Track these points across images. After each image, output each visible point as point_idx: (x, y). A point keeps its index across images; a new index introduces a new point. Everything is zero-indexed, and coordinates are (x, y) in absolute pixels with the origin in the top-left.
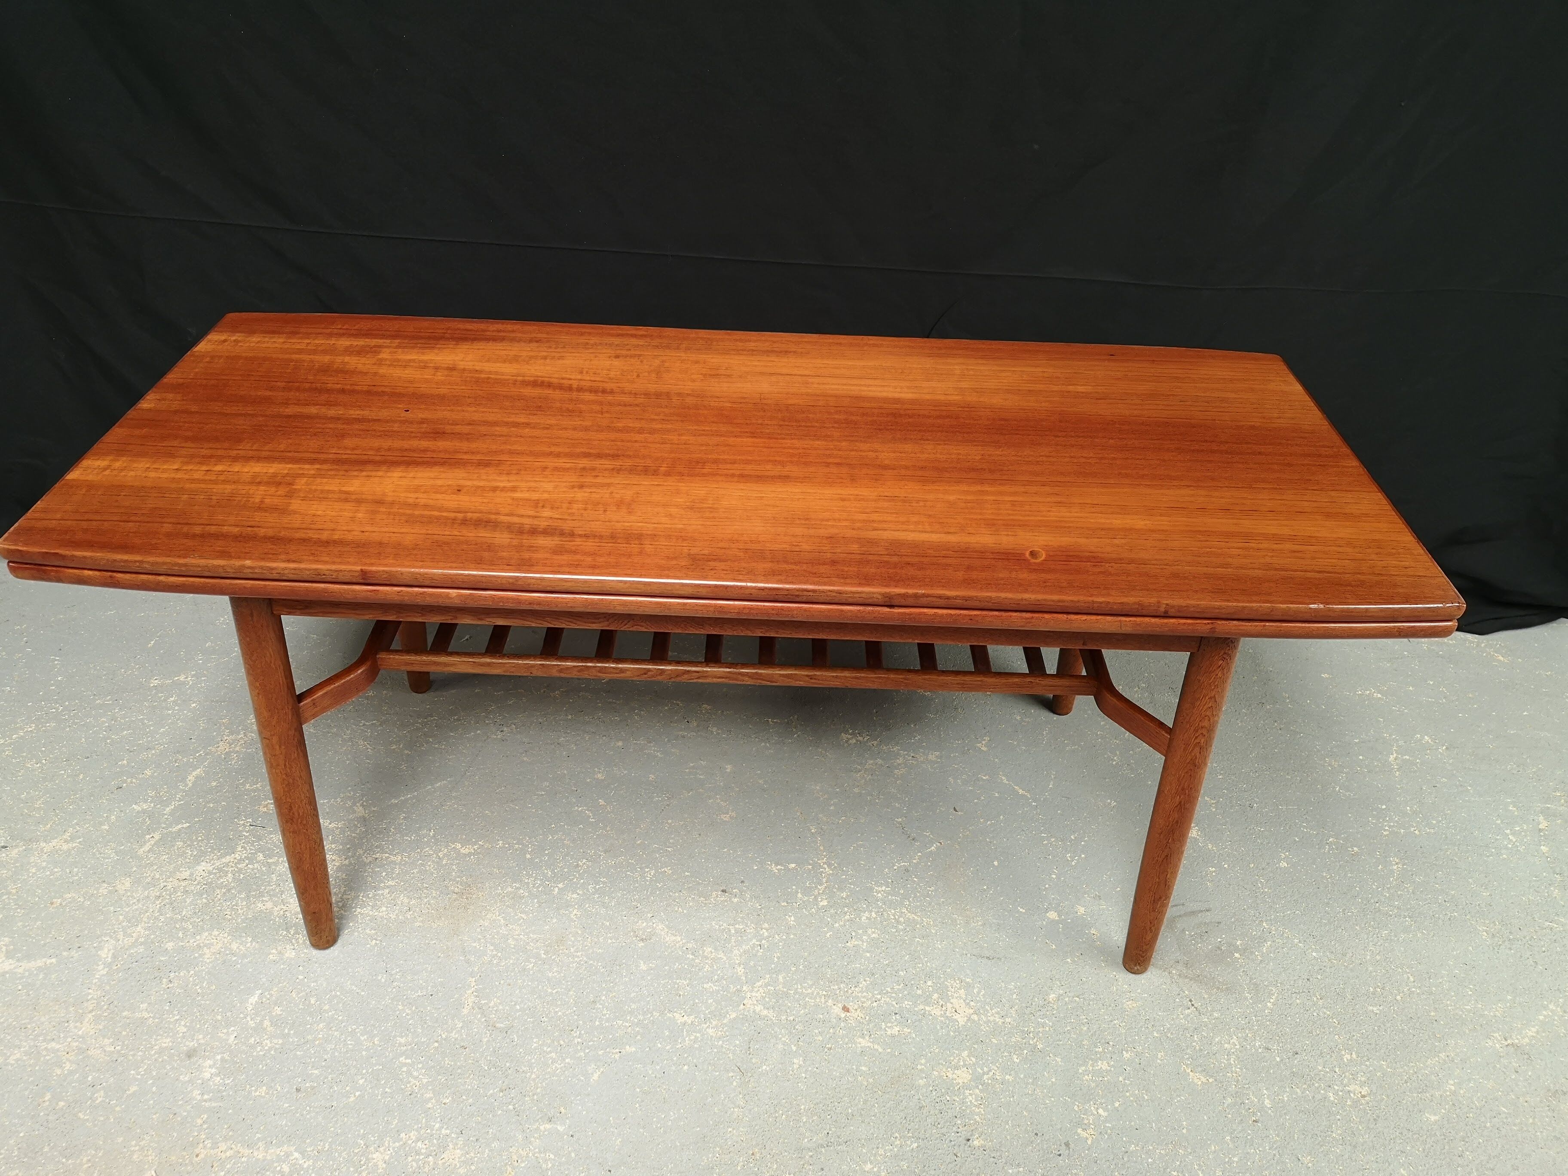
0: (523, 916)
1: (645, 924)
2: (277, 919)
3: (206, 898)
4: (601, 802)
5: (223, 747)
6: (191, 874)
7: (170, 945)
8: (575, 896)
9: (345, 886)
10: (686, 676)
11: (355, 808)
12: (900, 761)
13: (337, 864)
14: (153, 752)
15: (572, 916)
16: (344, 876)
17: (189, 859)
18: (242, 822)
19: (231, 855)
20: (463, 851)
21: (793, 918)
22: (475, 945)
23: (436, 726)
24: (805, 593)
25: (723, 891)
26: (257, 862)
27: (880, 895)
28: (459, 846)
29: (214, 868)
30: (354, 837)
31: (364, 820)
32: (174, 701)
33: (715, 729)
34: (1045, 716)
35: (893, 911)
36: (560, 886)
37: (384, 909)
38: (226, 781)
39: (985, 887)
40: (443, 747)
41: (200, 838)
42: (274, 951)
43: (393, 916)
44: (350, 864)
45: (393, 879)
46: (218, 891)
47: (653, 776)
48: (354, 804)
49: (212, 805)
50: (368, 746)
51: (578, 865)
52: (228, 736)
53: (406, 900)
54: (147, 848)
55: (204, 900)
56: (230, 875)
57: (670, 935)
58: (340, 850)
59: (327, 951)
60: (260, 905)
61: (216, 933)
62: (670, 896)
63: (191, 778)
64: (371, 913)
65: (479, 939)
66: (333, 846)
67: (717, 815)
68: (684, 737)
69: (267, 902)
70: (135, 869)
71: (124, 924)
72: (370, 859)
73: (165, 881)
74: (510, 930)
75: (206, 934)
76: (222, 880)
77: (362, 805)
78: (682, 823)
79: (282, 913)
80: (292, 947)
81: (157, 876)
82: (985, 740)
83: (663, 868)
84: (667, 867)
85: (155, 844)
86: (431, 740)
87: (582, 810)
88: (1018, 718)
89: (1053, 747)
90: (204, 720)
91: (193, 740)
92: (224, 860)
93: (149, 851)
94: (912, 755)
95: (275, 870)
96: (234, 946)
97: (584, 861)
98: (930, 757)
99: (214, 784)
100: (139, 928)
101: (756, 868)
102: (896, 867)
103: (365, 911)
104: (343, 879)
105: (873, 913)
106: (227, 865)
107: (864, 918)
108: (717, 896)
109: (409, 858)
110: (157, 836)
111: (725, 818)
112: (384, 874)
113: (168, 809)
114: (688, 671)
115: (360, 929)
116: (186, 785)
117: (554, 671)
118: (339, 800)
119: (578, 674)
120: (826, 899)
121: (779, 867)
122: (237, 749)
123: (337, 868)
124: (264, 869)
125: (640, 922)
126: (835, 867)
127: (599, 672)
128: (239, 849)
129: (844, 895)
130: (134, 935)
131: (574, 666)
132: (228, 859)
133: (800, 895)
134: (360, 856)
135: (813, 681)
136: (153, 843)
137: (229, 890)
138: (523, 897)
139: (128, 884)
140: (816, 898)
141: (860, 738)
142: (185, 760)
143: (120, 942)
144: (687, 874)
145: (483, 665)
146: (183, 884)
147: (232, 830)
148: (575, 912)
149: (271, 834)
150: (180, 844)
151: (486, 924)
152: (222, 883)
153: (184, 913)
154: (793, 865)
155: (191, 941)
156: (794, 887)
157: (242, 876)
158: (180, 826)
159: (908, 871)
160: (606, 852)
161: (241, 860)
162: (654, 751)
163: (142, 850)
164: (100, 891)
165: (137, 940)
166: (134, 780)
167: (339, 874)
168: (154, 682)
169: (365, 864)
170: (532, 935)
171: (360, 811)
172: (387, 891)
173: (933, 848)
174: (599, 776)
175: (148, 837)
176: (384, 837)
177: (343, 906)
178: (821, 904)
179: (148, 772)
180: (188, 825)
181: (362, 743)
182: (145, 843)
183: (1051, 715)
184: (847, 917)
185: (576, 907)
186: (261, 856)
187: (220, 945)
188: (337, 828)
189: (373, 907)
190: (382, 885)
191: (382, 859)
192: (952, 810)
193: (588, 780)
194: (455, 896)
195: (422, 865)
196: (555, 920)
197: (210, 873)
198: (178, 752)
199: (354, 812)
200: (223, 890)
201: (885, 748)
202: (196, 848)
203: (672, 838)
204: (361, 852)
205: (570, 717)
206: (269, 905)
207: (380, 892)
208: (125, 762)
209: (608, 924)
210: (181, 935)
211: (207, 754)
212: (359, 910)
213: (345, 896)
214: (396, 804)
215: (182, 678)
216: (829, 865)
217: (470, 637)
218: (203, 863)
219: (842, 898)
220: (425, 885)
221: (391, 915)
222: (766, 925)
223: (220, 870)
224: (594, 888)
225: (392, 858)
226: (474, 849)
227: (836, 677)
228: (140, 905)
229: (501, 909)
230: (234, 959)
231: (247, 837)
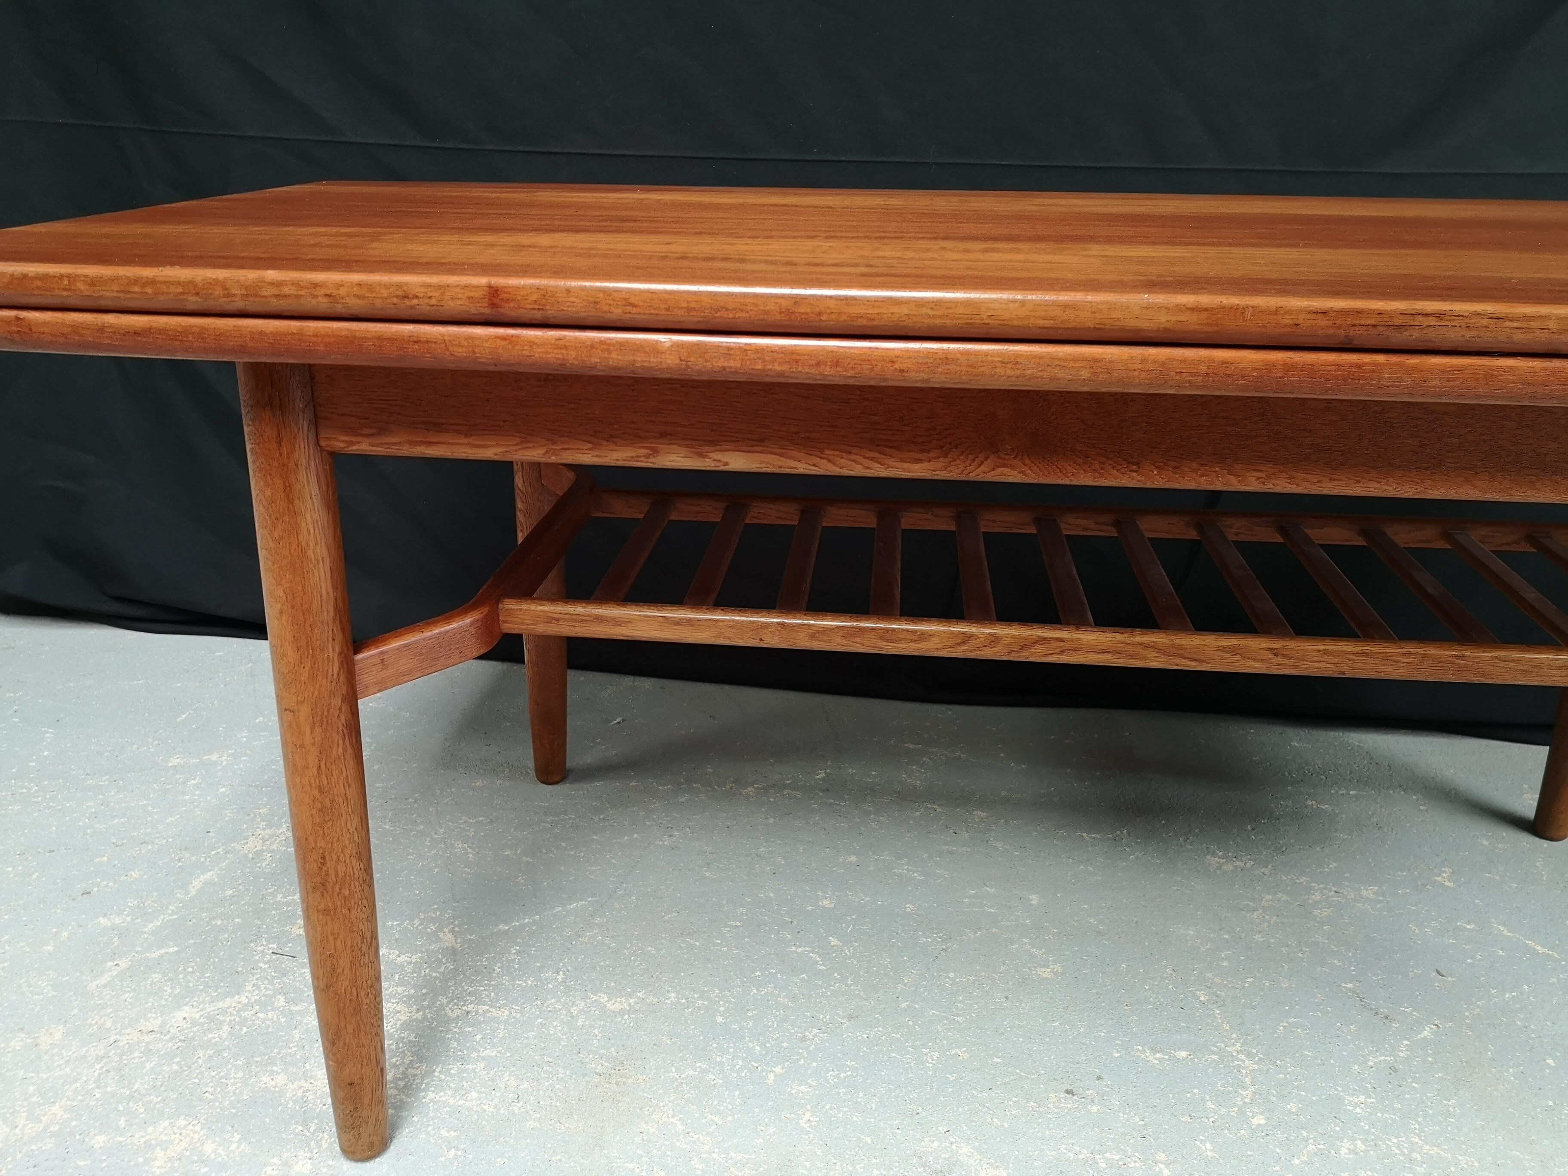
0: (716, 1119)
1: (936, 1144)
2: (291, 1104)
3: (179, 1063)
4: (834, 941)
5: (255, 843)
6: (164, 1023)
7: (99, 1141)
8: (803, 1088)
9: (414, 1054)
10: (1038, 648)
11: (441, 935)
12: (1317, 897)
13: (403, 1018)
14: (150, 847)
15: (802, 1123)
16: (412, 1037)
17: (166, 1000)
18: (261, 948)
19: (233, 997)
20: (610, 1006)
21: (1208, 1146)
22: (630, 1166)
23: (572, 827)
24: (1420, 320)
25: (1068, 1092)
26: (272, 1010)
27: (1358, 1110)
28: (604, 998)
29: (201, 1016)
30: (436, 978)
31: (453, 953)
32: (196, 785)
33: (999, 844)
34: (1528, 841)
35: (1395, 1141)
36: (778, 1070)
37: (474, 1095)
38: (248, 890)
39: (1550, 1103)
40: (582, 854)
41: (190, 970)
42: (275, 1160)
43: (489, 1109)
44: (425, 1018)
45: (494, 1046)
46: (201, 1053)
47: (911, 907)
48: (440, 929)
49: (219, 922)
50: (469, 850)
51: (804, 1039)
52: (264, 829)
53: (513, 1083)
54: (103, 980)
55: (175, 1067)
56: (226, 1028)
57: (985, 1166)
58: (410, 997)
59: (369, 1165)
60: (265, 1079)
61: (182, 1122)
62: (973, 1096)
63: (197, 884)
64: (451, 1101)
65: (641, 1156)
66: (400, 990)
67: (1030, 968)
68: (952, 853)
69: (278, 1073)
70: (76, 1011)
71: (34, 1099)
72: (457, 1012)
73: (120, 1034)
74: (694, 1142)
75: (166, 1123)
76: (210, 1036)
77: (452, 931)
78: (972, 978)
79: (300, 1093)
80: (309, 1155)
81: (109, 1024)
82: (1445, 872)
83: (952, 1048)
84: (960, 1048)
85: (118, 975)
86: (563, 844)
87: (802, 953)
88: (1486, 843)
89: (1562, 885)
90: (233, 809)
91: (211, 834)
92: (220, 1004)
93: (105, 986)
94: (1334, 889)
95: (301, 1022)
96: (209, 1148)
97: (815, 1031)
98: (1364, 893)
99: (229, 892)
100: (56, 1108)
101: (1116, 1055)
102: (1370, 1063)
103: (443, 1096)
104: (410, 1042)
105: (1359, 1143)
106: (224, 1011)
107: (1344, 1151)
108: (1059, 1101)
109: (521, 1013)
110: (124, 964)
111: (1045, 973)
112: (479, 1037)
113: (150, 926)
114: (1044, 639)
115: (430, 1128)
116: (187, 893)
117: (802, 635)
118: (417, 922)
119: (845, 642)
120: (1262, 1113)
121: (1158, 1055)
122: (274, 847)
123: (402, 1025)
124: (283, 1020)
125: (927, 1139)
126: (1260, 1059)
127: (882, 639)
128: (249, 988)
129: (1292, 1107)
130: (44, 1119)
131: (838, 627)
132: (228, 1002)
133: (1210, 1105)
134: (442, 1007)
135: (1279, 660)
136: (115, 973)
137: (219, 1053)
138: (714, 1085)
139: (58, 1036)
140: (1241, 1111)
141: (1238, 863)
142: (194, 859)
143: (17, 1131)
144: (996, 1060)
145: (678, 623)
146: (147, 1038)
147: (243, 959)
148: (808, 1116)
149: (303, 968)
150: (157, 976)
151: (652, 1130)
152: (211, 1039)
153: (136, 1087)
154: (1183, 1054)
155: (137, 1135)
156: (1195, 1091)
157: (245, 1029)
158: (163, 951)
159: (1396, 1071)
160: (850, 1018)
161: (249, 1005)
162: (908, 870)
163: (95, 983)
164: (12, 1044)
165: (45, 1130)
166: (111, 884)
167: (405, 1035)
168: (174, 761)
169: (449, 1021)
170: (733, 1154)
171: (448, 938)
172: (482, 1065)
173: (1426, 1033)
174: (826, 903)
175: (110, 964)
176: (482, 980)
177: (405, 1086)
178: (1255, 1121)
179: (135, 874)
180: (176, 949)
181: (460, 845)
182: (102, 972)
183: (1537, 840)
184: (1311, 1148)
185: (809, 1107)
186: (281, 1001)
187: (184, 1145)
188: (409, 963)
189: (456, 1090)
190: (474, 1055)
191: (477, 1013)
192: (1434, 974)
193: (809, 908)
194: (596, 1079)
195: (543, 1025)
196: (772, 1130)
197: (194, 1023)
198: (186, 849)
199: (439, 940)
200: (210, 1052)
201: (1284, 878)
202: (180, 984)
203: (960, 1002)
204: (445, 1001)
205: (772, 821)
206: (281, 1079)
207: (470, 1067)
208: (105, 859)
209: (869, 1140)
210: (122, 1123)
211: (228, 852)
212: (431, 1095)
213: (410, 1071)
214: (505, 933)
215: (214, 757)
216: (1249, 1055)
217: (623, 721)
218: (186, 1008)
219: (1290, 1112)
220: (547, 1059)
221: (486, 1107)
222: (1162, 1156)
223: (210, 1019)
224: (837, 1076)
225: (494, 1012)
226: (629, 1004)
227: (1325, 652)
228: (68, 1070)
229: (678, 1105)
230: (204, 1170)
231: (264, 971)
